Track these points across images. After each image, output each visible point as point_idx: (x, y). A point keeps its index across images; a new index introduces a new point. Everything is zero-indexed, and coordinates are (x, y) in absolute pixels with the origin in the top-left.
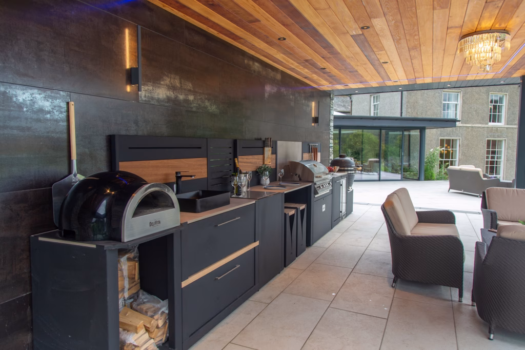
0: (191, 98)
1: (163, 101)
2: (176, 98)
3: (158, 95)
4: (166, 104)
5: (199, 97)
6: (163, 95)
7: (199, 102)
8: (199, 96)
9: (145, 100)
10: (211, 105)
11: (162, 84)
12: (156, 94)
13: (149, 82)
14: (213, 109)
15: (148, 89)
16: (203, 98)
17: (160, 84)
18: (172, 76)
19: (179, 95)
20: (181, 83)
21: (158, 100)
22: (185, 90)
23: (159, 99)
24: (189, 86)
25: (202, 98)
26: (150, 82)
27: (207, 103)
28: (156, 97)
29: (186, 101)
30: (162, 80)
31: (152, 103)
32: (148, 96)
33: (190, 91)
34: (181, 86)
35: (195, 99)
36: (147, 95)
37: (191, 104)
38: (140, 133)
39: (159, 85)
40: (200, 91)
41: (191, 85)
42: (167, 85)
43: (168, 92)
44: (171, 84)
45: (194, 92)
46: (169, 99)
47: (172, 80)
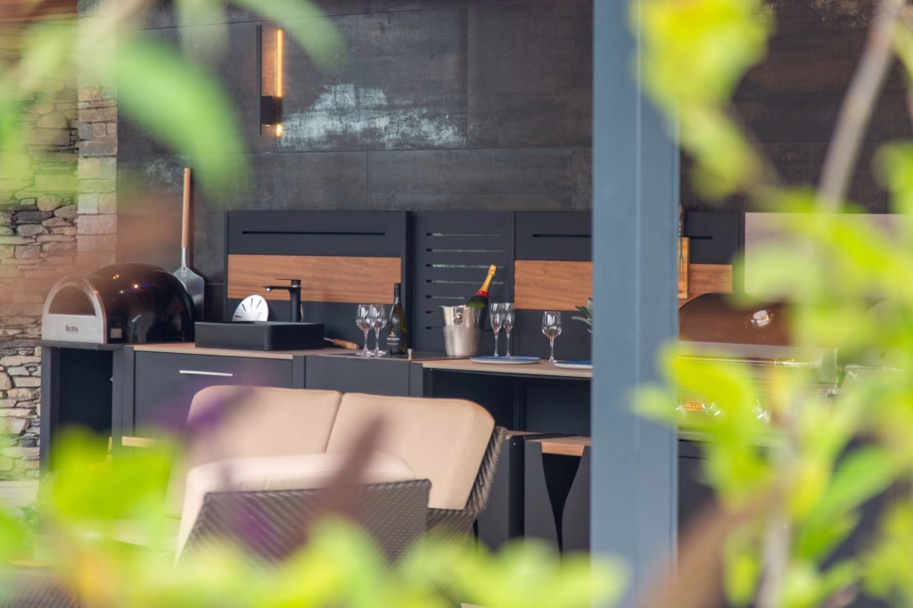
0: (382, 122)
1: (319, 142)
2: (345, 131)
3: (309, 133)
4: (326, 147)
5: (403, 117)
6: (319, 130)
7: (404, 128)
8: (404, 114)
9: (287, 147)
10: (439, 129)
11: (316, 111)
12: (306, 131)
13: (293, 112)
14: (444, 137)
15: (292, 126)
16: (416, 116)
17: (314, 110)
18: (338, 88)
19: (352, 124)
20: (357, 97)
21: (310, 142)
22: (367, 108)
23: (310, 139)
24: (379, 97)
25: (411, 118)
26: (296, 112)
27: (427, 127)
28: (306, 136)
29: (371, 133)
30: (319, 102)
31: (298, 148)
32: (292, 138)
33: (379, 108)
34: (359, 104)
35: (392, 123)
36: (289, 136)
37: (381, 136)
38: (276, 207)
39: (311, 113)
40: (405, 102)
41: (381, 95)
42: (326, 110)
43: (330, 123)
44: (336, 104)
45: (390, 109)
46: (331, 136)
47: (338, 96)
